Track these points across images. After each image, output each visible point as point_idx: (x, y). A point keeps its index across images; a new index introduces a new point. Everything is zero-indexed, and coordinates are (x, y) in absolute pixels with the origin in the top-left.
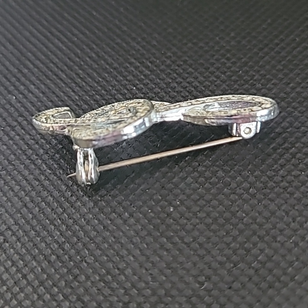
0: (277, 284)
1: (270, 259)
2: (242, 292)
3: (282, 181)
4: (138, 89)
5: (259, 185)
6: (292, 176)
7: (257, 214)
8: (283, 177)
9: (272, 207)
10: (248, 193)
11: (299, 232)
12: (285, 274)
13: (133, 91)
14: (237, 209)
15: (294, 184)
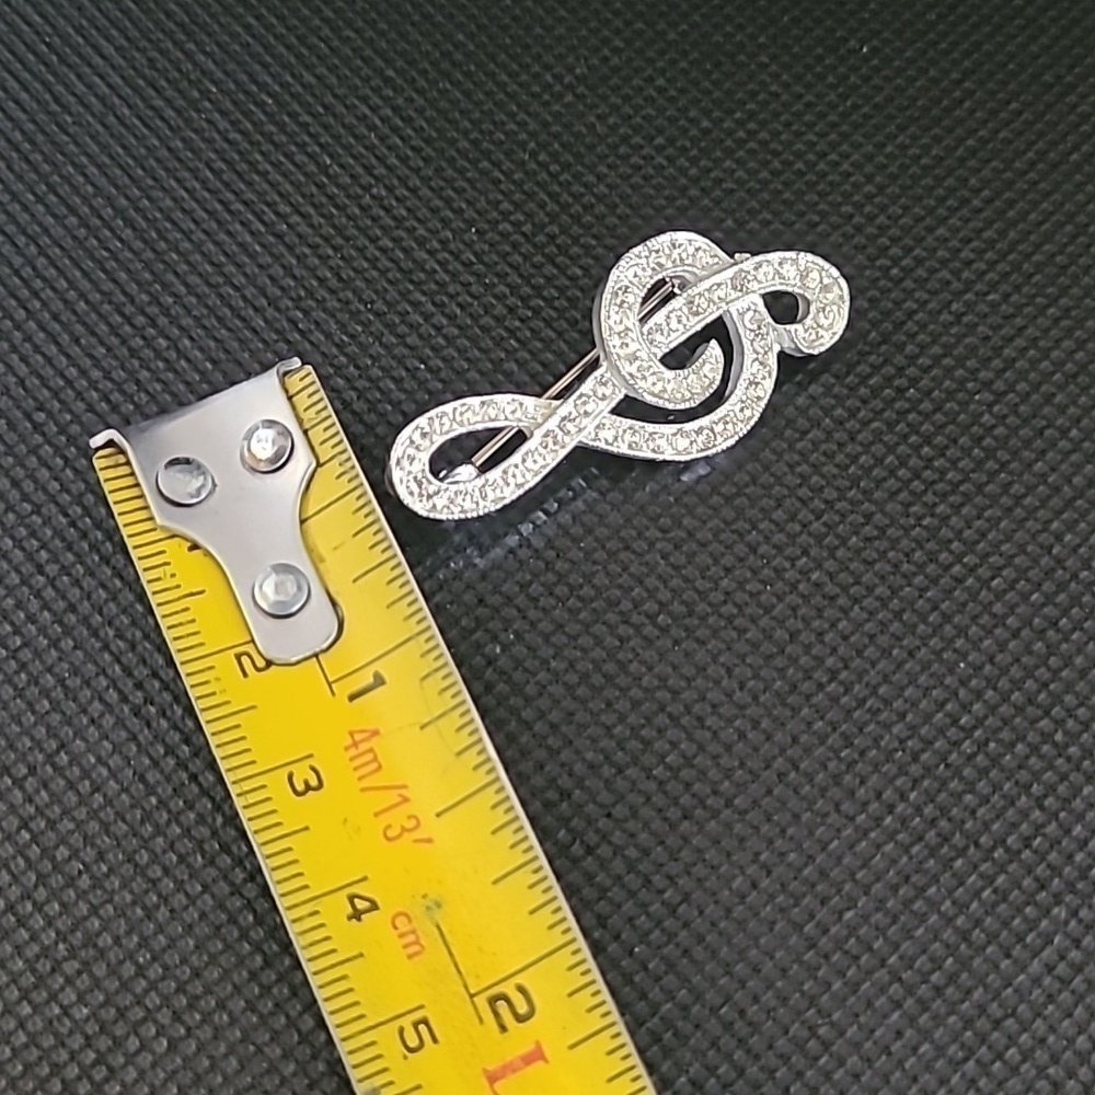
0: (699, 812)
1: (688, 762)
2: (631, 825)
3: (725, 602)
4: (429, 369)
5: (677, 607)
6: (745, 591)
7: (670, 670)
8: (727, 593)
9: (701, 656)
10: (655, 625)
11: (748, 712)
12: (715, 793)
13: (419, 374)
14: (631, 656)
15: (748, 611)
